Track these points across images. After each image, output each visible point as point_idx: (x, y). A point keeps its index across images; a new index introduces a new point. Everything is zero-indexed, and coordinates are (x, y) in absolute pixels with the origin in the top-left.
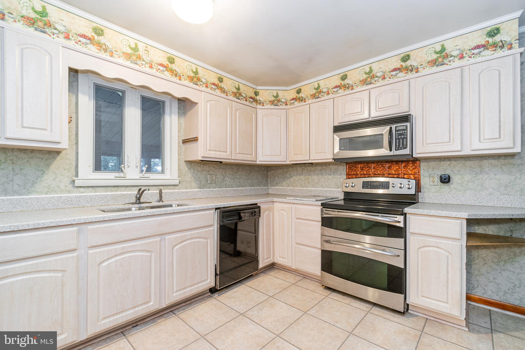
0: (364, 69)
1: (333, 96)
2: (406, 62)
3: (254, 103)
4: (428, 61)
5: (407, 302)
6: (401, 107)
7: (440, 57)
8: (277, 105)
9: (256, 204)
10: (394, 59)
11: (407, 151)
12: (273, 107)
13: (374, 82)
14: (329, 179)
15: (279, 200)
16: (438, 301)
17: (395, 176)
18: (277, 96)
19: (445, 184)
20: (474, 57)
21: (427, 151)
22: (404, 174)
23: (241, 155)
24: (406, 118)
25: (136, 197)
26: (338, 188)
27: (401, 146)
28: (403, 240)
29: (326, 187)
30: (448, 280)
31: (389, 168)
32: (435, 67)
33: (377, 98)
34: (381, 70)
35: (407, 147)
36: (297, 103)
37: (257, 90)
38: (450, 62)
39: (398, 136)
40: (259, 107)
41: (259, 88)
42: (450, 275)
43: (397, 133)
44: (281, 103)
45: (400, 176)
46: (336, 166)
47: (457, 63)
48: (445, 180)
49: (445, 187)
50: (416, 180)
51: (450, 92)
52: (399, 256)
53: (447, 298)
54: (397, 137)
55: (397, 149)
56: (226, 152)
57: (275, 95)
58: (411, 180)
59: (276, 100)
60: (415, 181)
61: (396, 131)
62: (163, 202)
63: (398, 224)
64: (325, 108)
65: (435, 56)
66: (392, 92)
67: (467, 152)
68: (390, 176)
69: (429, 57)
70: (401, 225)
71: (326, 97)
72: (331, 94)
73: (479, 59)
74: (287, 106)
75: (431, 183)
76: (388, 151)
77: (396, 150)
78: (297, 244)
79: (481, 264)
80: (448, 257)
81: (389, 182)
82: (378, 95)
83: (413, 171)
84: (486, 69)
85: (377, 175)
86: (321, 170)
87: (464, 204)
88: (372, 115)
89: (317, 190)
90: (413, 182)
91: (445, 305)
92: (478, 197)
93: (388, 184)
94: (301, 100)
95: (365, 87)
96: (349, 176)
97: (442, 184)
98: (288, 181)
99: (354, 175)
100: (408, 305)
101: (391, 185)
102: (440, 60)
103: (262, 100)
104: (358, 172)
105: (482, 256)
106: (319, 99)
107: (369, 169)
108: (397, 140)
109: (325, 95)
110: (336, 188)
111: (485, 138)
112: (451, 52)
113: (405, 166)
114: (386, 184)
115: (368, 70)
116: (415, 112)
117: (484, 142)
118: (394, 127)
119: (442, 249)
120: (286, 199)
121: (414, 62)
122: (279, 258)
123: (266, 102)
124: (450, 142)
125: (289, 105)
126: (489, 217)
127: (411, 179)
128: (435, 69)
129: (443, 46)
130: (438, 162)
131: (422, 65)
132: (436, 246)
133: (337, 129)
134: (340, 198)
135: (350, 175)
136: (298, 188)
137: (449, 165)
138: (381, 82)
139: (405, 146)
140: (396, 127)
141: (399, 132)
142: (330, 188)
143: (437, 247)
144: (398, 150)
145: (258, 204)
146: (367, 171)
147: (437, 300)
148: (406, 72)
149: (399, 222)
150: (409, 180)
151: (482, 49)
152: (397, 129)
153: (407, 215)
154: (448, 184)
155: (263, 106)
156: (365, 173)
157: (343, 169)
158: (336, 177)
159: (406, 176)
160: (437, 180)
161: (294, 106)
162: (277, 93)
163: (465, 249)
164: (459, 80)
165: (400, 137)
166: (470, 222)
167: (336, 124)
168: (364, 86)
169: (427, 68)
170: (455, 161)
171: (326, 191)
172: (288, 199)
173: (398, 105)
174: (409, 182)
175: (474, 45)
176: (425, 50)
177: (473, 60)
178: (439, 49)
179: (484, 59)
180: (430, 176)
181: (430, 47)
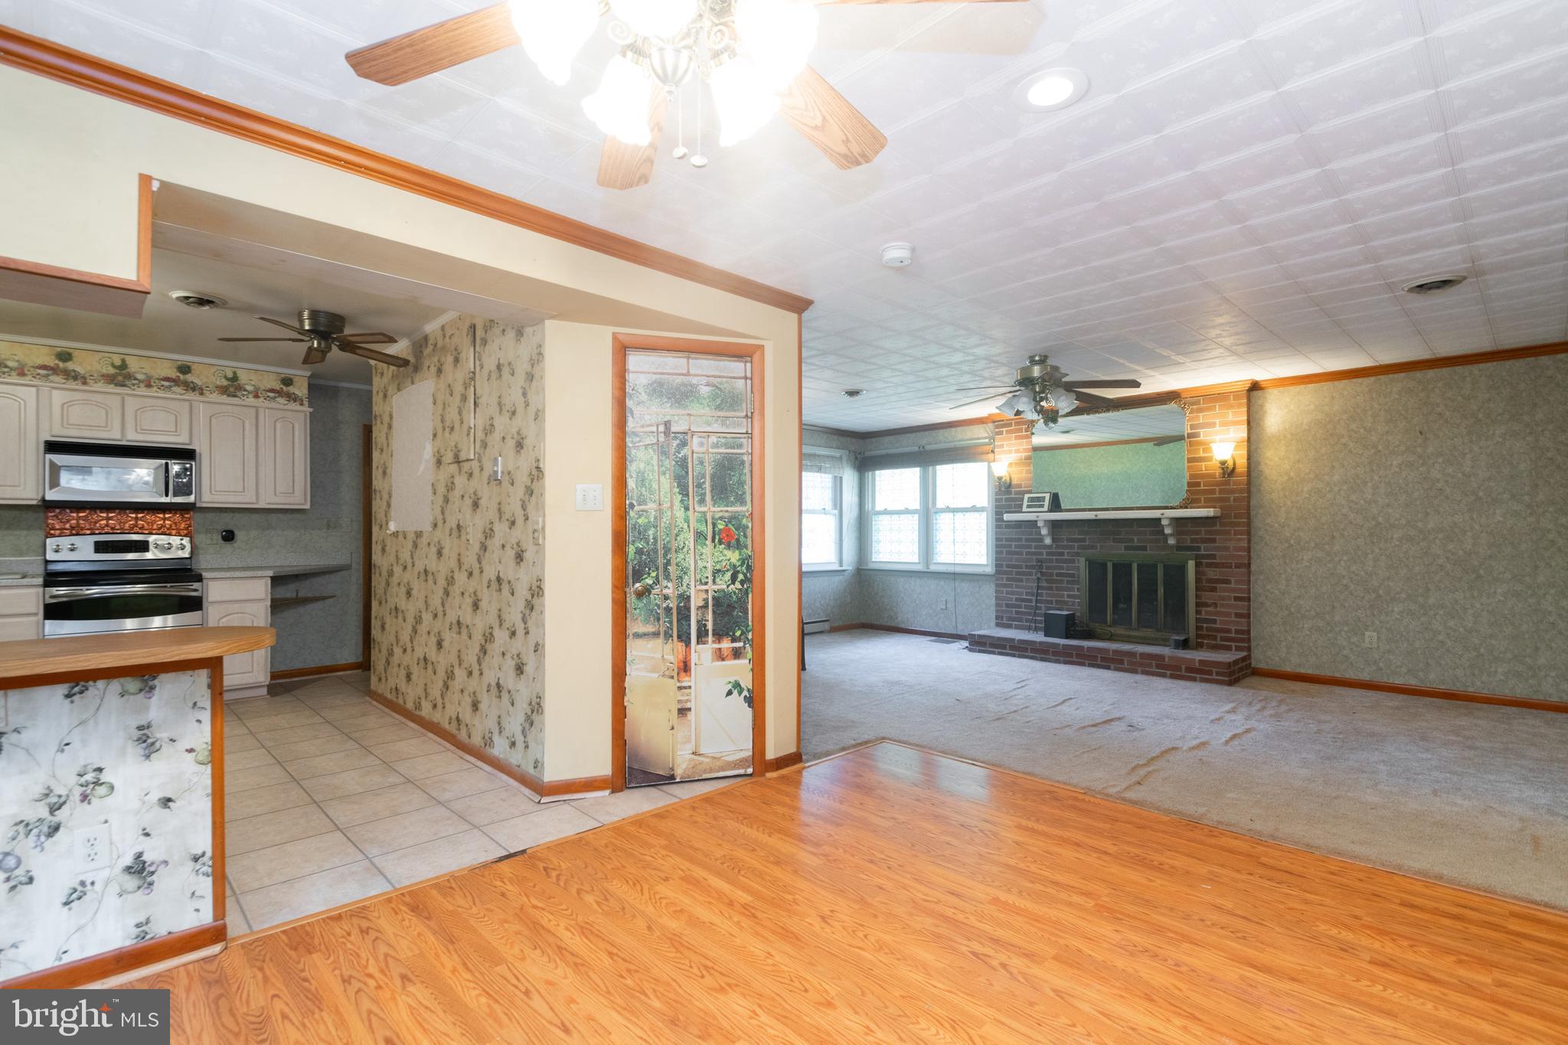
0: (109, 358)
2: (184, 374)
4: (216, 385)
6: (179, 437)
7: (231, 386)
10: (167, 364)
11: (191, 499)
13: (131, 386)
19: (228, 542)
21: (213, 501)
24: (191, 454)
27: (186, 492)
28: (198, 614)
32: (225, 396)
33: (138, 413)
34: (144, 371)
35: (191, 493)
38: (244, 396)
47: (252, 400)
48: (229, 536)
49: (228, 547)
51: (243, 431)
55: (176, 494)
65: (225, 382)
66: (164, 411)
69: (218, 380)
73: (273, 405)
75: (209, 542)
81: (147, 541)
82: (140, 409)
88: (126, 436)
92: (266, 556)
93: (147, 544)
97: (224, 541)
101: (151, 546)
102: (232, 389)
111: (281, 491)
112: (244, 384)
115: (118, 362)
116: (199, 447)
119: (249, 614)
121: (196, 378)
129: (235, 374)
130: (220, 514)
131: (208, 387)
137: (232, 518)
138: (142, 390)
140: (172, 464)
148: (186, 388)
154: (231, 542)
160: (219, 537)
163: (270, 610)
164: (254, 422)
166: (277, 581)
173: (172, 432)
175: (269, 387)
176: (213, 370)
177: (267, 404)
178: (230, 375)
179: (277, 406)
180: (207, 531)
181: (219, 368)
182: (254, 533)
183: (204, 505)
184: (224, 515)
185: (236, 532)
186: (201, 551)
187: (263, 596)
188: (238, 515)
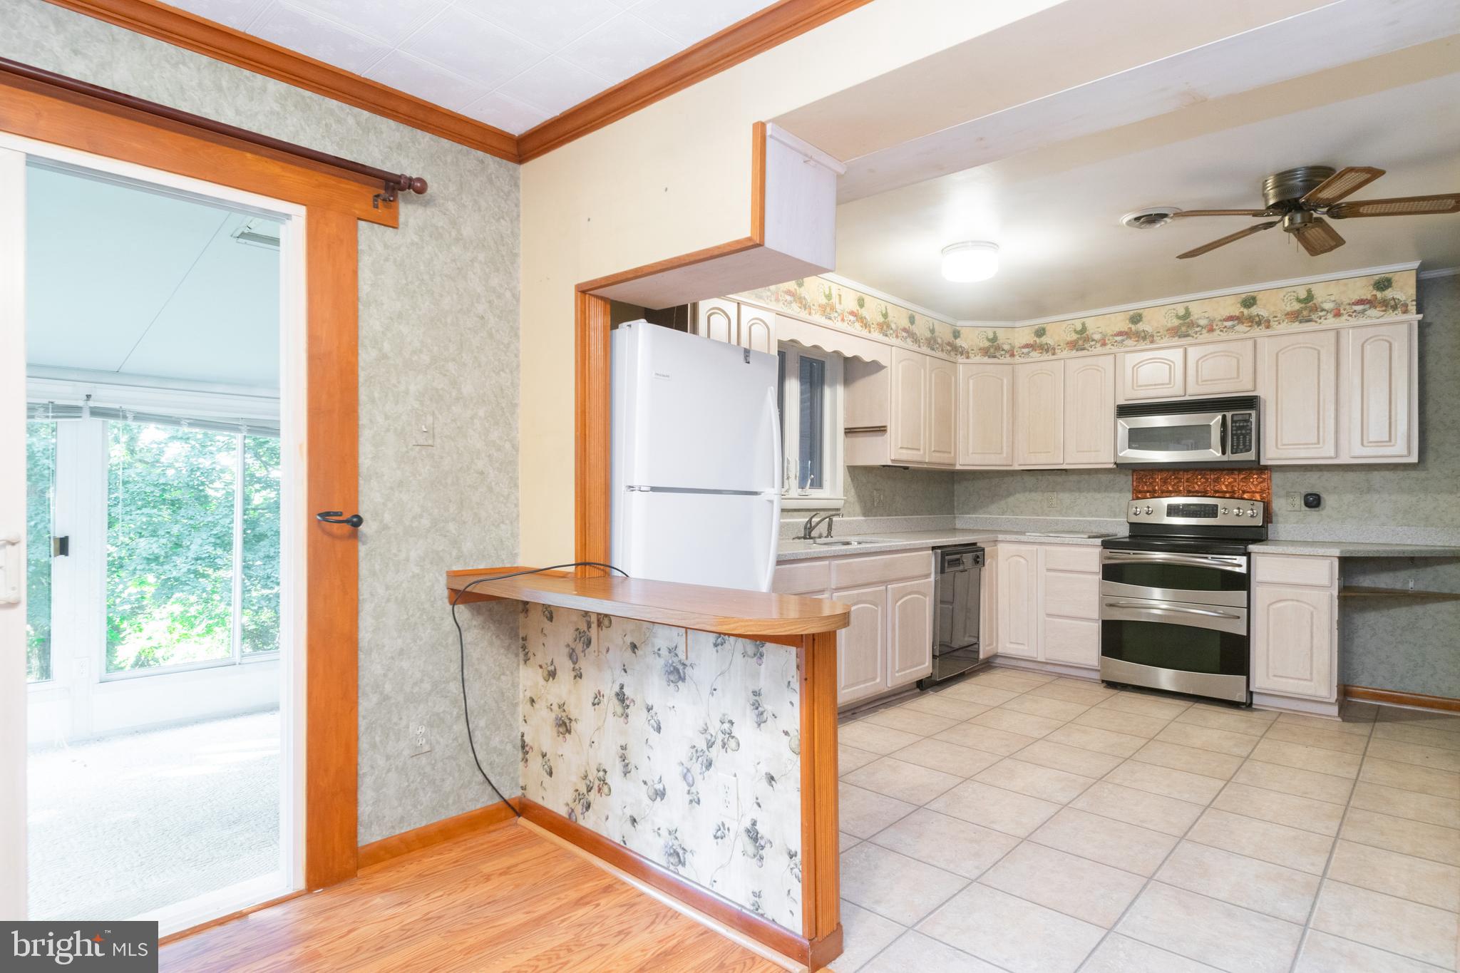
0: (1174, 309)
1: (1114, 349)
2: (1250, 308)
3: (952, 353)
4: (1286, 312)
5: (1251, 689)
6: (1241, 381)
7: (1305, 308)
8: (995, 357)
9: (975, 544)
10: (1230, 300)
11: (1251, 456)
12: (986, 359)
13: (1194, 335)
14: (1096, 500)
15: (1009, 537)
16: (1299, 679)
17: (1228, 495)
18: (994, 339)
19: (1313, 509)
20: (1355, 316)
21: (1283, 457)
22: (1244, 492)
23: (938, 454)
24: (1250, 403)
25: (805, 528)
26: (1115, 516)
27: (1241, 447)
28: (1245, 593)
29: (1091, 514)
30: (1312, 647)
31: (1217, 480)
32: (1297, 323)
33: (1200, 363)
34: (1206, 315)
35: (1251, 449)
36: (1035, 355)
37: (957, 328)
38: (1320, 319)
39: (1236, 430)
40: (961, 359)
41: (959, 323)
42: (1315, 641)
43: (1234, 424)
44: (1003, 353)
45: (1236, 496)
46: (1109, 476)
47: (1331, 322)
48: (1313, 501)
49: (1313, 514)
50: (1264, 502)
51: (1319, 365)
52: (1239, 617)
53: (1311, 674)
54: (1234, 432)
55: (1234, 451)
56: (919, 450)
57: (991, 336)
58: (1255, 502)
59: (992, 346)
60: (1262, 504)
61: (1233, 421)
62: (832, 537)
63: (1237, 570)
64: (1098, 370)
65: (1297, 306)
66: (1226, 355)
67: (1344, 459)
68: (1217, 495)
69: (1288, 305)
70: (1243, 570)
71: (1099, 350)
72: (1109, 346)
73: (1362, 321)
74: (1013, 358)
75: (1291, 508)
76: (1218, 452)
77: (1232, 453)
78: (1049, 615)
79: (1368, 636)
80: (1312, 614)
81: (1216, 506)
82: (1202, 358)
83: (1259, 487)
84: (1371, 338)
85: (1193, 492)
86: (1079, 482)
87: (1341, 541)
88: (1190, 391)
89: (1069, 521)
90: (1259, 507)
91: (1308, 683)
92: (1364, 529)
93: (1215, 508)
94: (1045, 349)
95: (1176, 341)
96: (1138, 494)
97: (1307, 509)
98: (1003, 502)
99: (1148, 492)
100: (1251, 693)
101: (1220, 511)
102: (1305, 313)
103: (966, 347)
104: (1157, 488)
105: (1369, 623)
106: (1085, 353)
107: (1178, 482)
108: (1235, 437)
109: (1098, 345)
110: (1110, 517)
111: (1371, 440)
112: (1322, 303)
113: (1244, 478)
114: (1211, 509)
115: (1182, 312)
116: (1264, 392)
117: (1368, 446)
118: (1229, 415)
119: (1305, 603)
120: (1025, 535)
121: (1262, 310)
122: (1008, 645)
123: (973, 350)
124: (1318, 443)
125: (1017, 357)
126: (1371, 555)
127: (1256, 500)
128: (1297, 327)
129: (1309, 291)
130: (1302, 473)
131: (1276, 317)
132: (1295, 598)
133: (1125, 411)
134: (1119, 534)
135: (1140, 492)
136: (1027, 517)
137: (1319, 478)
138: (1205, 336)
139: (1247, 448)
140: (1233, 416)
141: (1238, 424)
142: (1098, 517)
143: (1298, 601)
144: (1236, 453)
145: (978, 545)
146: (1174, 485)
147: (1296, 679)
148: (1250, 324)
149: (1240, 566)
150: (1252, 502)
151: (1367, 306)
152: (1235, 418)
153: (1252, 555)
154: (1317, 509)
155: (968, 357)
156: (1170, 488)
157: (1127, 481)
158: (1112, 495)
159: (1246, 496)
160: (1299, 502)
161: (1029, 360)
162: (995, 333)
163: (1337, 601)
164: (1333, 349)
165: (1239, 432)
167: (1122, 402)
168: (1174, 339)
169: (1285, 322)
170: (1328, 471)
171: (1090, 522)
172: (1030, 536)
173: (1234, 378)
174: (1253, 505)
175: (1356, 297)
176: (1282, 294)
177: (1353, 321)
178: (1303, 295)
179: (1369, 321)
180: (1288, 495)
181: (1290, 289)
182: (1348, 498)
183: (1269, 463)
184: (1309, 474)
185: (1324, 496)
186: (1281, 519)
187: (1326, 582)
188: (1326, 475)
